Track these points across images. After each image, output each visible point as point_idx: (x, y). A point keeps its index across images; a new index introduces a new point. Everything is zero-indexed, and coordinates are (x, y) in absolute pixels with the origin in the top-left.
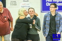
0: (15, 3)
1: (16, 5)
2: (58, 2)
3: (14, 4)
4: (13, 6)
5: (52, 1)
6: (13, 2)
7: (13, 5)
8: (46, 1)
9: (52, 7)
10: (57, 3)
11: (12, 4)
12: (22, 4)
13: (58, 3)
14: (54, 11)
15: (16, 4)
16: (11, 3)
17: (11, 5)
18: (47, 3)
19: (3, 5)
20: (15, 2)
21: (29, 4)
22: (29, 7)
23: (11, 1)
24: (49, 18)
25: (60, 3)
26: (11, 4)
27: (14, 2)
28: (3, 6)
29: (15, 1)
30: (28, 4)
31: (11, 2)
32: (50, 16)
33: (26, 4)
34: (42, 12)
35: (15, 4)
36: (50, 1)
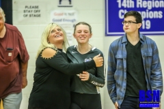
0: (37, 11)
1: (39, 16)
2: (150, 8)
3: (33, 13)
4: (32, 18)
5: (133, 6)
6: (30, 10)
7: (30, 16)
8: (120, 6)
9: (130, 22)
10: (147, 11)
11: (29, 14)
12: (55, 14)
13: (149, 11)
14: (134, 32)
15: (38, 13)
16: (25, 11)
17: (27, 16)
18: (121, 11)
19: (5, 17)
20: (36, 9)
21: (73, 14)
22: (73, 21)
23: (26, 7)
24: (125, 53)
25: (156, 12)
26: (26, 13)
27: (33, 9)
28: (4, 19)
29: (37, 5)
30: (70, 14)
31: (27, 9)
32: (126, 46)
33: (65, 14)
34: (107, 35)
35: (36, 14)
36: (128, 7)
